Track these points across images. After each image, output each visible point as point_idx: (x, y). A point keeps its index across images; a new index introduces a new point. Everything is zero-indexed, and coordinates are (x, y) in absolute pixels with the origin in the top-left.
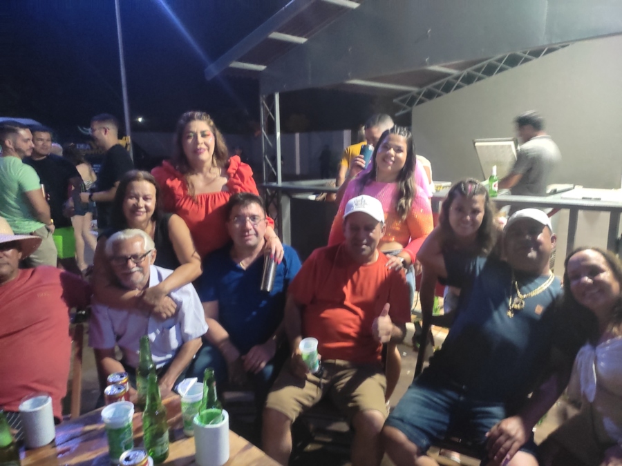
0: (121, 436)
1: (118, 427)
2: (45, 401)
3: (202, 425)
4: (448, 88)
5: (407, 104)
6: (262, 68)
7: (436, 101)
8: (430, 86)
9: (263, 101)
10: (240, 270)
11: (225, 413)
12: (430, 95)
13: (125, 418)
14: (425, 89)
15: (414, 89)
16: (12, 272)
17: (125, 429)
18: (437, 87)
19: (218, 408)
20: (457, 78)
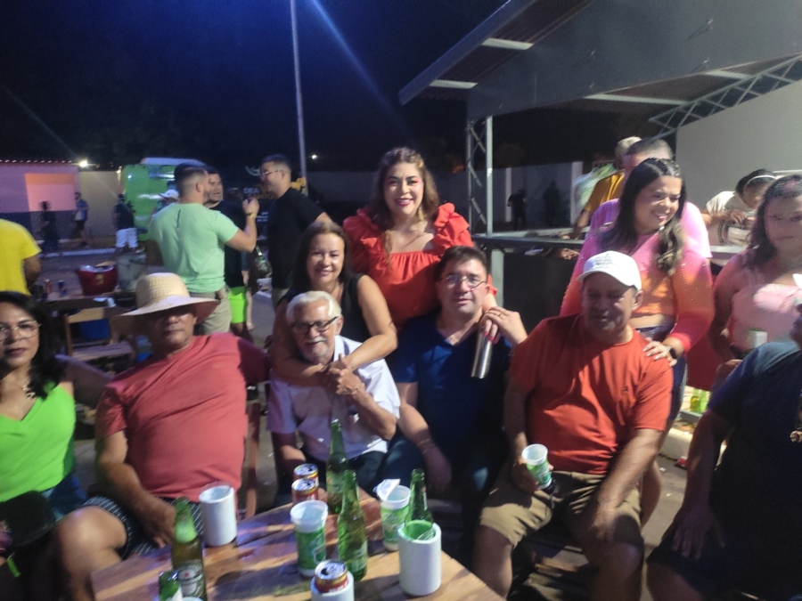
0: (313, 543)
1: (310, 531)
2: (227, 493)
3: (409, 539)
4: (731, 100)
5: (670, 124)
6: (471, 85)
7: (712, 118)
8: (704, 98)
9: (470, 128)
10: (448, 346)
11: (436, 528)
12: (704, 110)
13: (317, 522)
14: (696, 102)
15: (681, 103)
16: (186, 340)
17: (317, 534)
18: (716, 98)
19: (428, 520)
20: (746, 85)
